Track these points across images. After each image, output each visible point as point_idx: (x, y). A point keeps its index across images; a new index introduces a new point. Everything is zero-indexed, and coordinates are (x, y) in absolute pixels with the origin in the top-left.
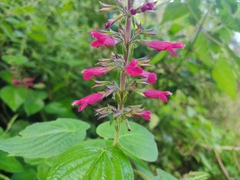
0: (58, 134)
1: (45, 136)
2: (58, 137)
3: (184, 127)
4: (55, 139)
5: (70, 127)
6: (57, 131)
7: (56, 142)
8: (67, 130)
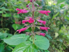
0: (20, 38)
1: (16, 39)
2: (19, 39)
3: (67, 37)
4: (18, 40)
5: (23, 36)
6: (19, 38)
7: (18, 41)
8: (22, 38)
